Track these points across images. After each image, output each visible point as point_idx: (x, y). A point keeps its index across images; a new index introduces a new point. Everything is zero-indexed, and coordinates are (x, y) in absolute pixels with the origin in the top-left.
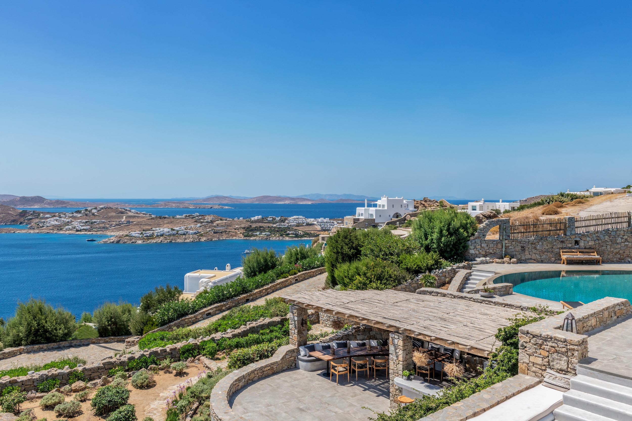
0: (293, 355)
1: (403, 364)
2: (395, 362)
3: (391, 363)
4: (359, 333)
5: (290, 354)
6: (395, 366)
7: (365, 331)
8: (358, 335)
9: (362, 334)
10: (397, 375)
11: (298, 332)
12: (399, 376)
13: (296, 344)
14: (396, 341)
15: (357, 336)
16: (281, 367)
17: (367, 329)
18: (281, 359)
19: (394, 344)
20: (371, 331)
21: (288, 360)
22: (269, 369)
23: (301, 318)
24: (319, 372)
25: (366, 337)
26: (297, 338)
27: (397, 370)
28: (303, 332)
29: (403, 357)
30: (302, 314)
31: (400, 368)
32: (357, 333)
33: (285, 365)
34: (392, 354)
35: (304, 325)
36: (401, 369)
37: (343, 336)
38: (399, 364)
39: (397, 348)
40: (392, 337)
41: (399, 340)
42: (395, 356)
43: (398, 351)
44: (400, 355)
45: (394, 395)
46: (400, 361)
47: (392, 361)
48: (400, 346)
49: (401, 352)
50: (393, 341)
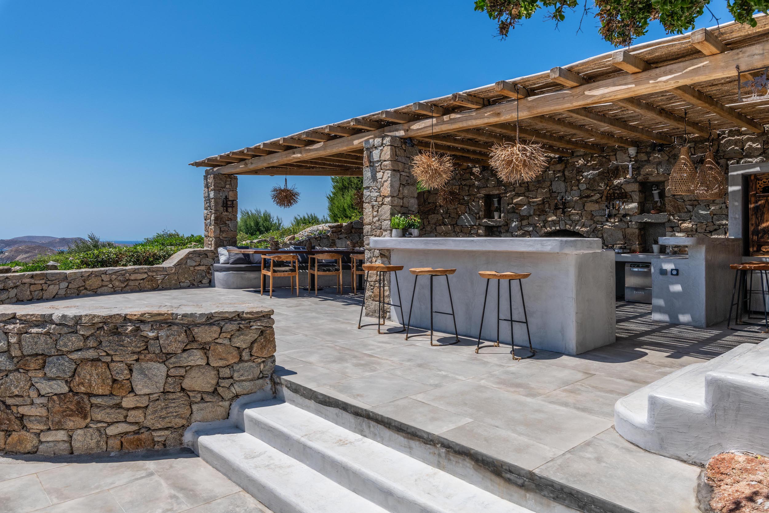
0: (205, 261)
1: (392, 201)
2: (375, 203)
3: (367, 211)
4: (340, 236)
5: (198, 259)
6: (375, 213)
8: (339, 238)
9: (346, 237)
10: (378, 232)
11: (216, 219)
12: (384, 233)
13: (213, 242)
14: (376, 154)
15: (337, 240)
16: (176, 281)
18: (175, 265)
19: (372, 164)
21: (192, 269)
22: (143, 279)
23: (222, 195)
26: (214, 232)
27: (379, 220)
28: (227, 222)
29: (392, 186)
30: (225, 187)
31: (385, 213)
33: (186, 279)
35: (230, 210)
36: (388, 214)
38: (383, 204)
39: (378, 170)
40: (369, 147)
41: (382, 147)
42: (375, 190)
43: (379, 175)
44: (385, 183)
45: (373, 283)
46: (385, 197)
47: (369, 203)
48: (385, 161)
49: (388, 174)
50: (370, 156)
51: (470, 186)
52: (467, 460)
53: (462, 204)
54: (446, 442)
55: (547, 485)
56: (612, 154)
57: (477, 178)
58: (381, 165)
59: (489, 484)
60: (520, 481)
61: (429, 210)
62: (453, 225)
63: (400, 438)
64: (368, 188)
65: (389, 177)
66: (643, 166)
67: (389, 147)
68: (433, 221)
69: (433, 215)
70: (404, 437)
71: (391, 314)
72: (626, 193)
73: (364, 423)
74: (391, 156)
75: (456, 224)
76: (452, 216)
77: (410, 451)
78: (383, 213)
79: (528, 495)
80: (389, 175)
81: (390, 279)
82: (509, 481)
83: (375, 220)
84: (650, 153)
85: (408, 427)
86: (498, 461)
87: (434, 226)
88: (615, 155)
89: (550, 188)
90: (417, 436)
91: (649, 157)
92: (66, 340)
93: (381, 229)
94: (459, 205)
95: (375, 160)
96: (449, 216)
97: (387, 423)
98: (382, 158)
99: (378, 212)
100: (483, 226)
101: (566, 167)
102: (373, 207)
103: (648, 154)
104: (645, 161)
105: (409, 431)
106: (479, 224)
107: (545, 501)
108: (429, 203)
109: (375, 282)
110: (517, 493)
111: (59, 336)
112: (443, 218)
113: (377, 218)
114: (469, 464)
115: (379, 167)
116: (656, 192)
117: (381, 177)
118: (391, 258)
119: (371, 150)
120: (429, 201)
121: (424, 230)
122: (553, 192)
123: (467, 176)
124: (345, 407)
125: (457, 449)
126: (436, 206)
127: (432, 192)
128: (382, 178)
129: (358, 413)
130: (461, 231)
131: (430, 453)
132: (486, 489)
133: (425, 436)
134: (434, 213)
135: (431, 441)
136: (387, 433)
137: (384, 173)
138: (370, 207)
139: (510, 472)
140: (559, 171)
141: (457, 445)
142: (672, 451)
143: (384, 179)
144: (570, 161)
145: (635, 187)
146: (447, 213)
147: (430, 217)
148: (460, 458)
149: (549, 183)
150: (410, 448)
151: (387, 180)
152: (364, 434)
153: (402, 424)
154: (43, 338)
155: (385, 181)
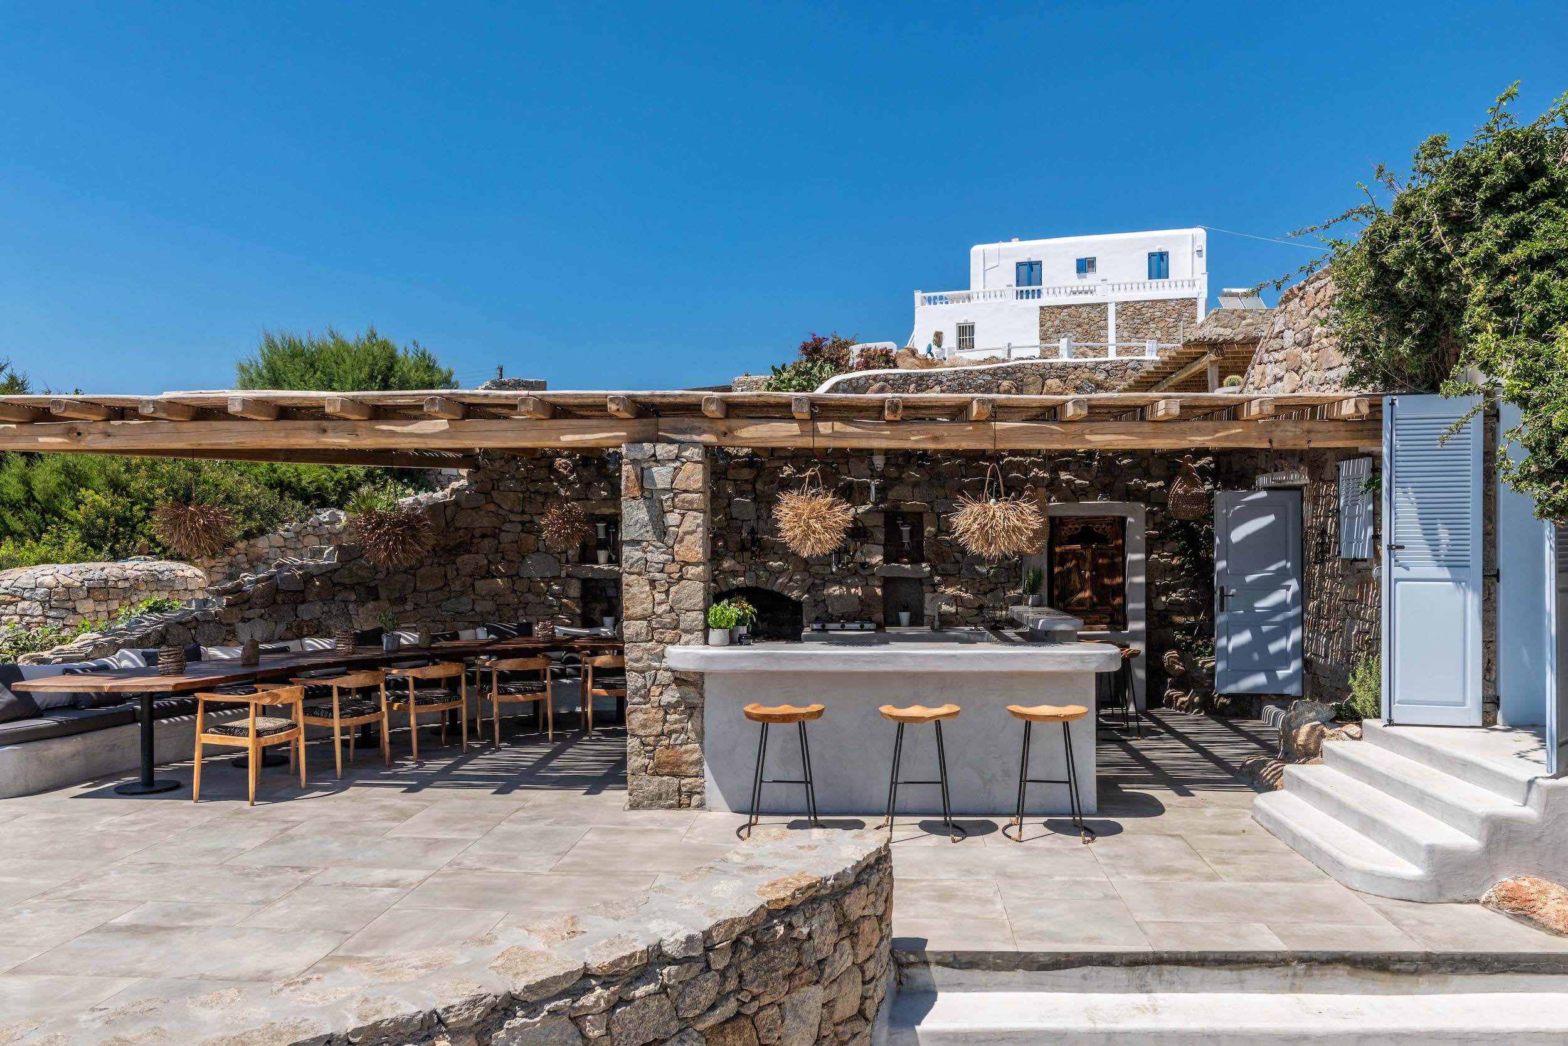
1: (707, 572)
2: (658, 576)
3: (633, 590)
4: (248, 614)
6: (660, 597)
7: (275, 602)
8: (244, 620)
9: (261, 616)
10: (669, 634)
12: (685, 637)
14: (661, 476)
17: (286, 592)
19: (647, 492)
20: (303, 602)
24: (78, 790)
25: (281, 628)
27: (672, 610)
31: (689, 597)
32: (236, 610)
34: (639, 542)
36: (698, 599)
37: (166, 629)
38: (681, 578)
39: (666, 509)
40: (639, 457)
41: (678, 464)
42: (658, 548)
43: (672, 518)
44: (688, 537)
45: (652, 738)
46: (687, 563)
47: (639, 574)
48: (686, 491)
49: (695, 518)
50: (642, 477)
51: (547, 495)
52: (1340, 967)
53: (529, 532)
54: (1306, 956)
55: (1444, 961)
56: (841, 460)
57: (562, 479)
58: (673, 499)
59: (1370, 986)
60: (1412, 968)
61: (458, 546)
62: (511, 577)
63: (1225, 974)
64: (636, 543)
65: (698, 526)
66: (893, 486)
67: (701, 466)
68: (468, 569)
69: (466, 556)
70: (1231, 970)
71: (707, 796)
72: (865, 528)
73: (1149, 974)
74: (704, 482)
75: (517, 575)
76: (510, 558)
77: (1242, 986)
78: (684, 596)
79: (1421, 979)
80: (699, 521)
81: (702, 728)
82: (1399, 972)
83: (659, 610)
84: (903, 467)
85: (1238, 954)
86: (1383, 954)
87: (469, 580)
88: (847, 463)
89: (728, 510)
90: (1257, 962)
91: (901, 473)
92: (696, 992)
93: (675, 628)
94: (524, 535)
95: (659, 487)
96: (503, 558)
97: (1199, 960)
98: (678, 484)
99: (667, 595)
100: (578, 579)
101: (758, 476)
102: (652, 583)
103: (900, 468)
104: (896, 479)
105: (1241, 959)
106: (568, 576)
107: (1442, 978)
108: (457, 529)
109: (657, 736)
110: (1405, 981)
111: (680, 986)
112: (489, 562)
113: (665, 607)
114: (1342, 970)
115: (669, 503)
116: (906, 529)
117: (677, 522)
118: (705, 686)
119: (645, 465)
120: (458, 525)
121: (447, 589)
122: (732, 518)
123: (543, 473)
124: (1107, 960)
125: (1324, 958)
126: (473, 536)
127: (463, 505)
128: (678, 527)
129: (1134, 961)
130: (529, 590)
131: (1278, 978)
132: (1366, 992)
133: (1271, 957)
134: (470, 552)
135: (1282, 960)
136: (1197, 973)
137: (683, 515)
138: (643, 581)
139: (1401, 961)
140: (746, 481)
141: (1324, 953)
142: (1450, 895)
143: (681, 530)
144: (768, 466)
145: (880, 520)
146: (497, 551)
147: (459, 560)
148: (1328, 970)
149: (727, 501)
150: (1242, 981)
151: (691, 533)
152: (1148, 988)
153: (1226, 953)
154: (654, 1004)
155: (686, 533)
